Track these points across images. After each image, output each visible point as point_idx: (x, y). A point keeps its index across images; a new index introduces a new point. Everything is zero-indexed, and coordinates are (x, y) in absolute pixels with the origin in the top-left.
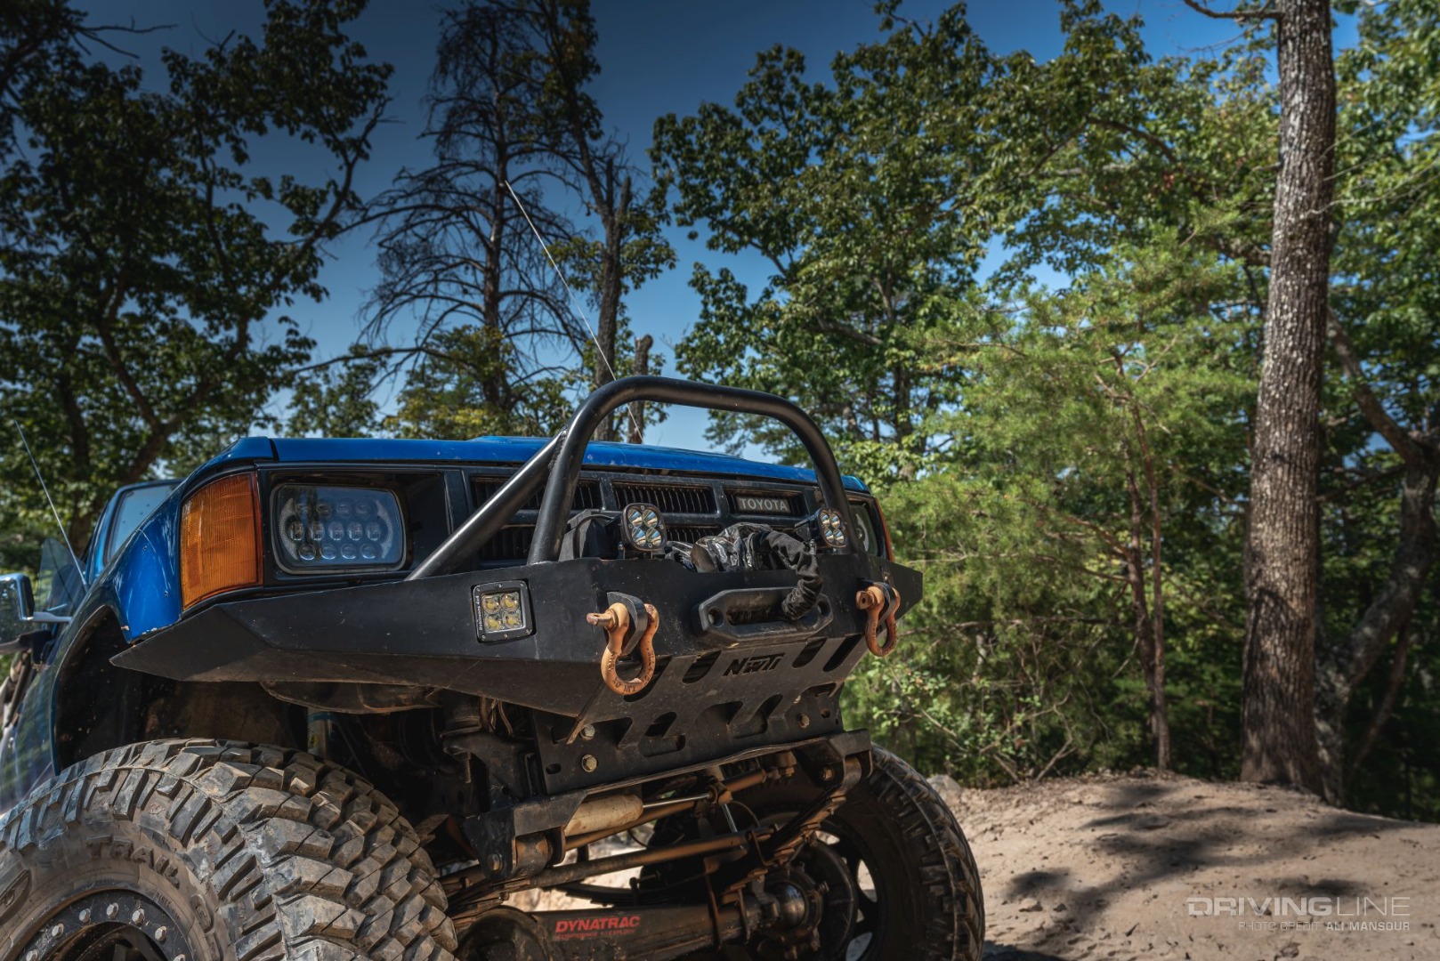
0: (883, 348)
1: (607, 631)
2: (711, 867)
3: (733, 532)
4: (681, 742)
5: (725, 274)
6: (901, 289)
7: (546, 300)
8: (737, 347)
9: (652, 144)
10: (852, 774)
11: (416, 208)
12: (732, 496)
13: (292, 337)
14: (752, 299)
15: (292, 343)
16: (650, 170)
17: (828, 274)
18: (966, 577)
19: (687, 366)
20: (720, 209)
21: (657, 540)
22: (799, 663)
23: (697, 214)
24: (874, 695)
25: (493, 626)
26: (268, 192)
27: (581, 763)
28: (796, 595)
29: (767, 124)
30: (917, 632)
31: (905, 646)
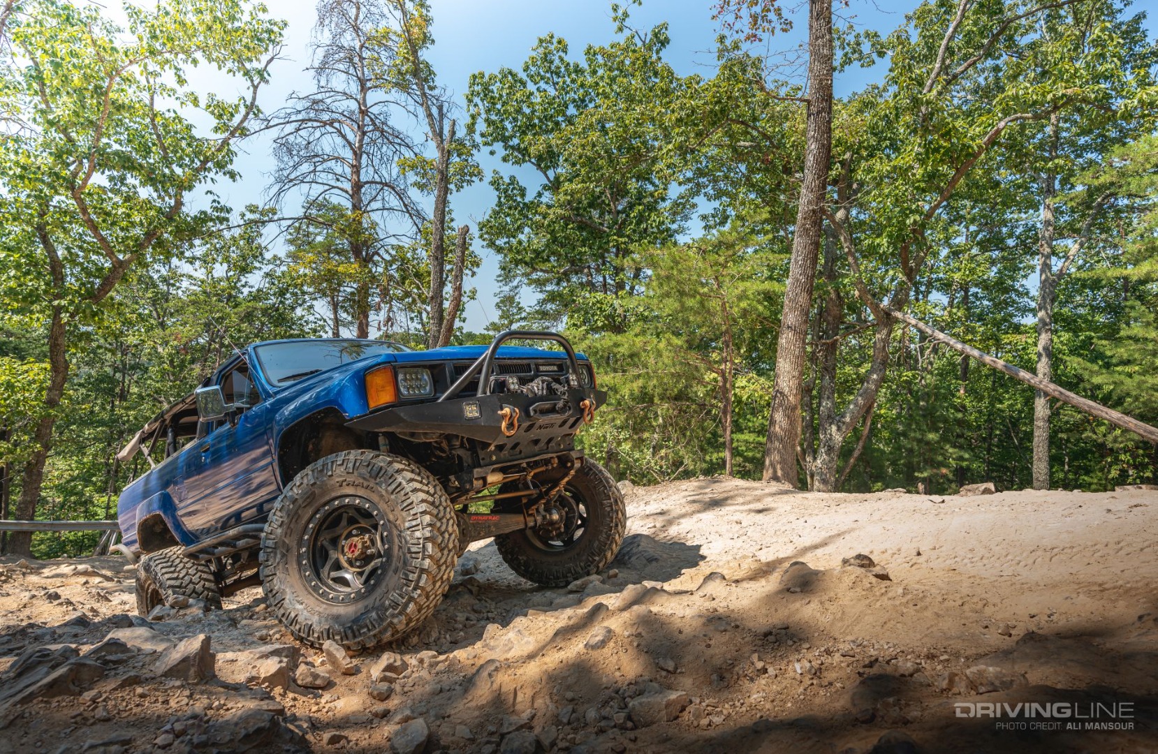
0: (608, 236)
1: (503, 417)
2: (524, 501)
3: (538, 381)
4: (521, 452)
5: (513, 179)
6: (623, 197)
7: (393, 188)
8: (518, 227)
9: (467, 91)
10: (577, 465)
11: (303, 121)
12: (537, 366)
13: (215, 205)
14: (530, 197)
15: (216, 209)
16: (466, 107)
17: (577, 192)
18: (640, 382)
19: (486, 236)
20: (511, 137)
21: (517, 387)
22: (560, 426)
23: (495, 140)
24: (593, 442)
25: (470, 415)
26: (196, 102)
27: (491, 457)
28: (560, 404)
29: (542, 85)
30: (616, 409)
31: (610, 416)
